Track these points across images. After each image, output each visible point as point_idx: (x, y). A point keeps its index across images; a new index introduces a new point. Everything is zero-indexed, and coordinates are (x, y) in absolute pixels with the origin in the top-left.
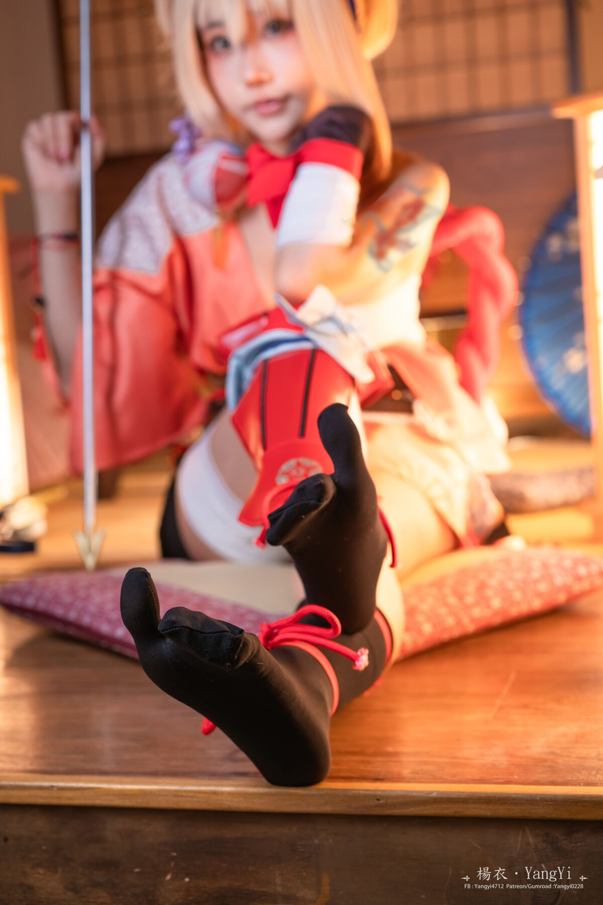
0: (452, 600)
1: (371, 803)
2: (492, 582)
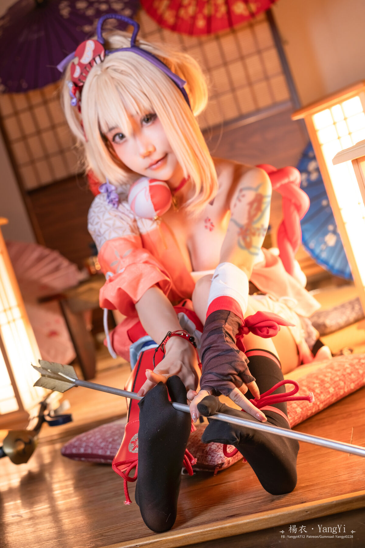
1: (304, 514)
2: (326, 379)
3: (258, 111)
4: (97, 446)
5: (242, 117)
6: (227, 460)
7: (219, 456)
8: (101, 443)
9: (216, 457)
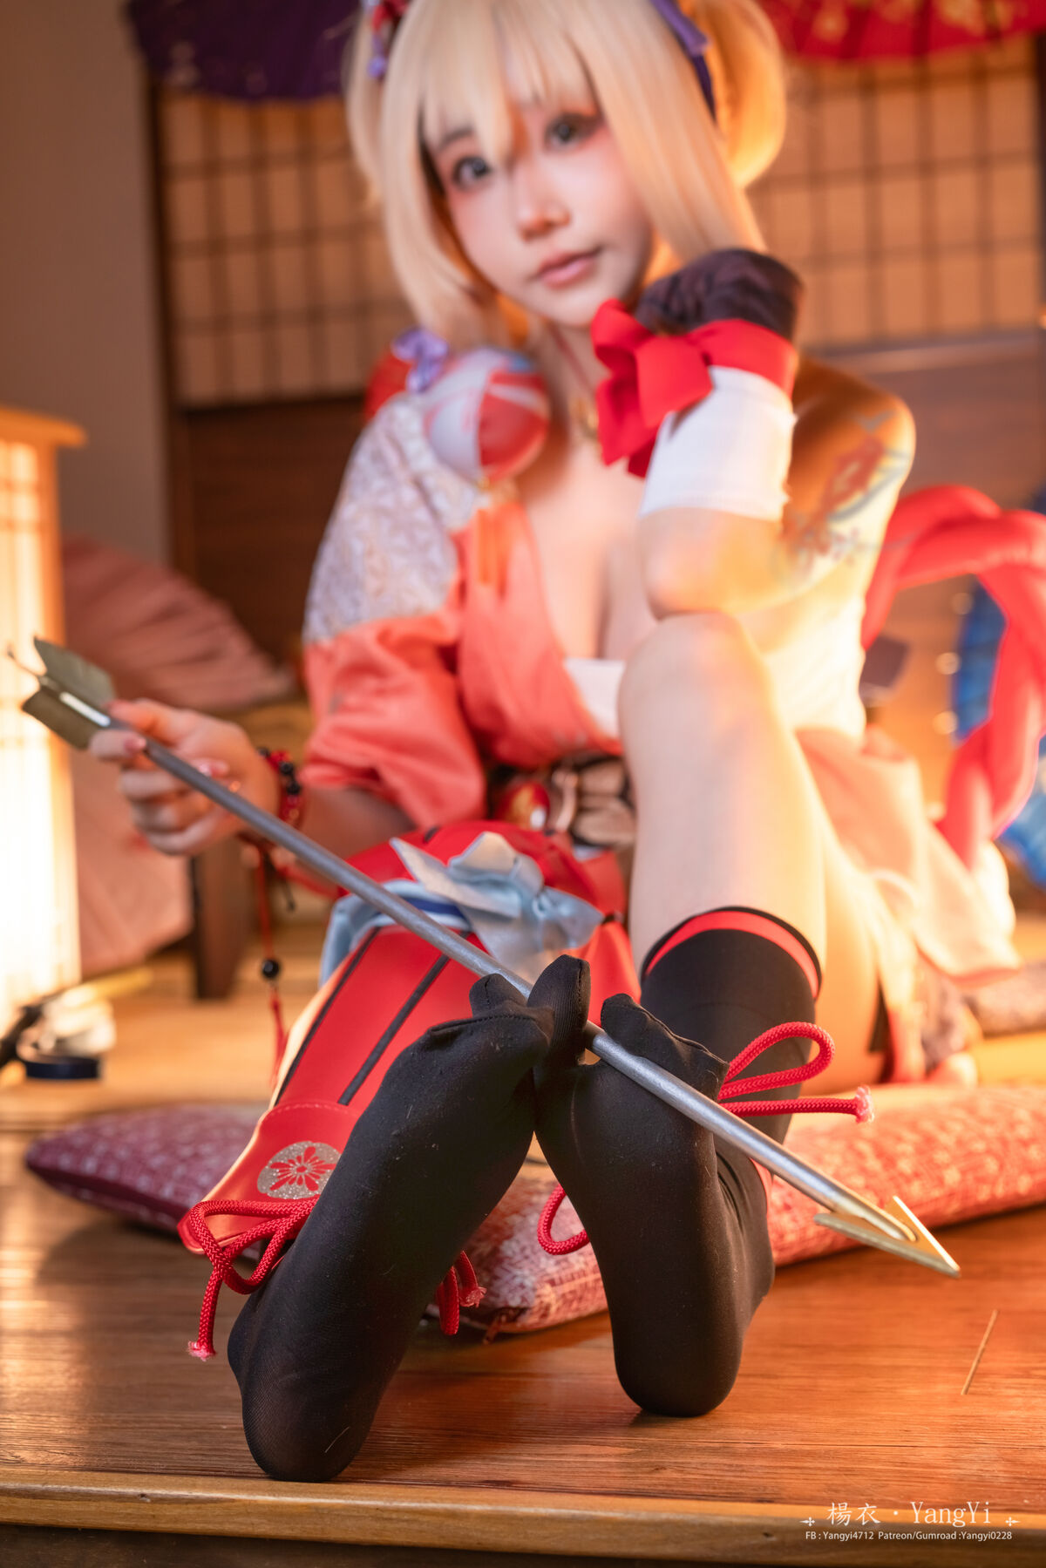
0: (874, 1164)
1: (753, 1542)
2: (944, 1138)
3: (932, 337)
4: (138, 1160)
5: (880, 343)
6: (542, 1302)
7: (517, 1281)
8: (155, 1154)
9: (507, 1282)
